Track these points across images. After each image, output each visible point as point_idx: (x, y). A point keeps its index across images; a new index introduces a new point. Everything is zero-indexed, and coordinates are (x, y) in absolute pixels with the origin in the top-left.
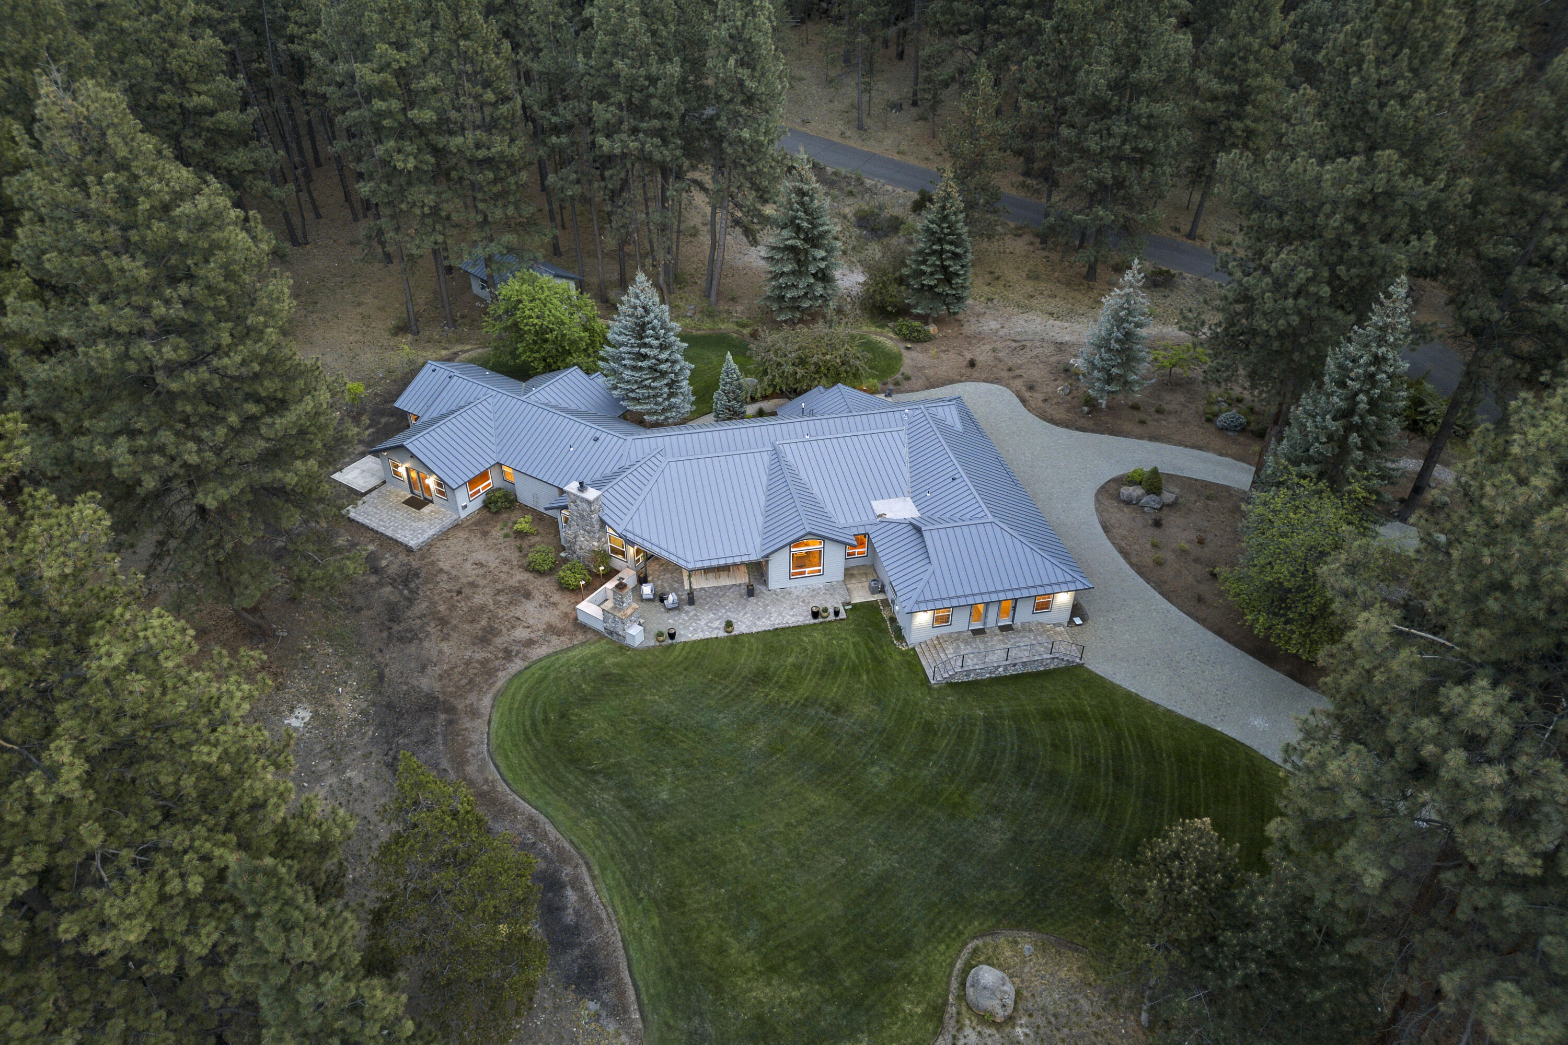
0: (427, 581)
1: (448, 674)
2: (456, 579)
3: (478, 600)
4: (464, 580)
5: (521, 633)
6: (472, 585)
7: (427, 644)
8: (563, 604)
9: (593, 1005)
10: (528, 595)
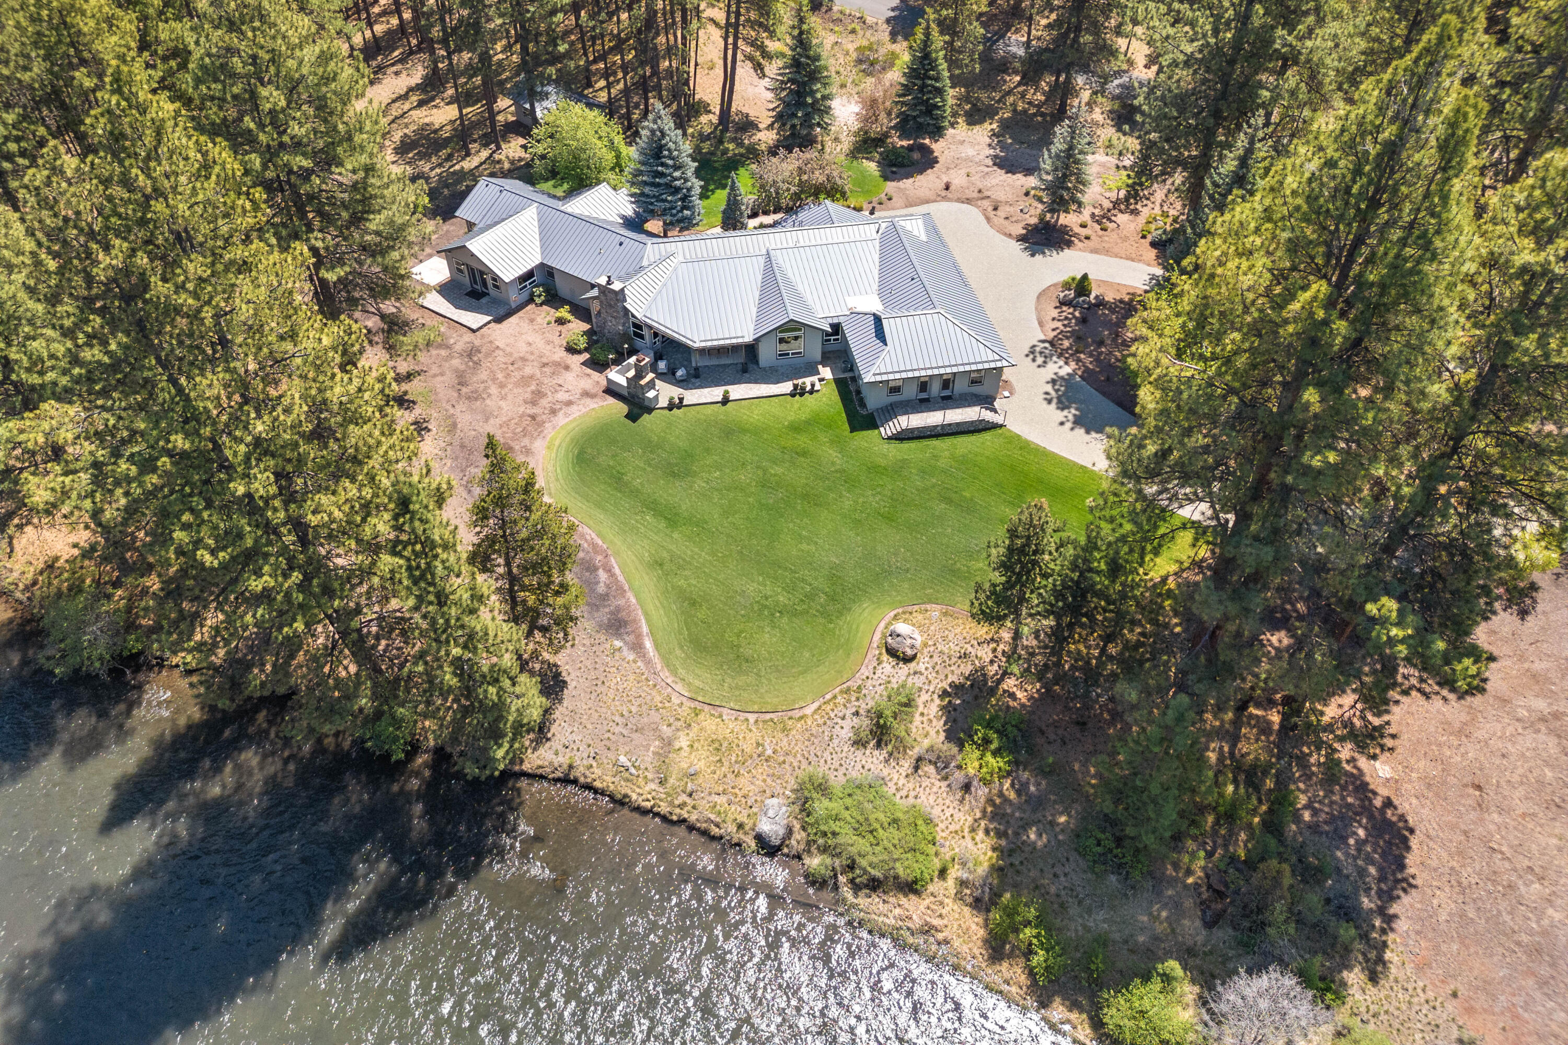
0: (488, 355)
1: (507, 424)
2: (511, 354)
3: (528, 371)
4: (516, 355)
5: (562, 396)
6: (523, 359)
7: (488, 402)
8: (595, 375)
9: (618, 644)
10: (567, 368)
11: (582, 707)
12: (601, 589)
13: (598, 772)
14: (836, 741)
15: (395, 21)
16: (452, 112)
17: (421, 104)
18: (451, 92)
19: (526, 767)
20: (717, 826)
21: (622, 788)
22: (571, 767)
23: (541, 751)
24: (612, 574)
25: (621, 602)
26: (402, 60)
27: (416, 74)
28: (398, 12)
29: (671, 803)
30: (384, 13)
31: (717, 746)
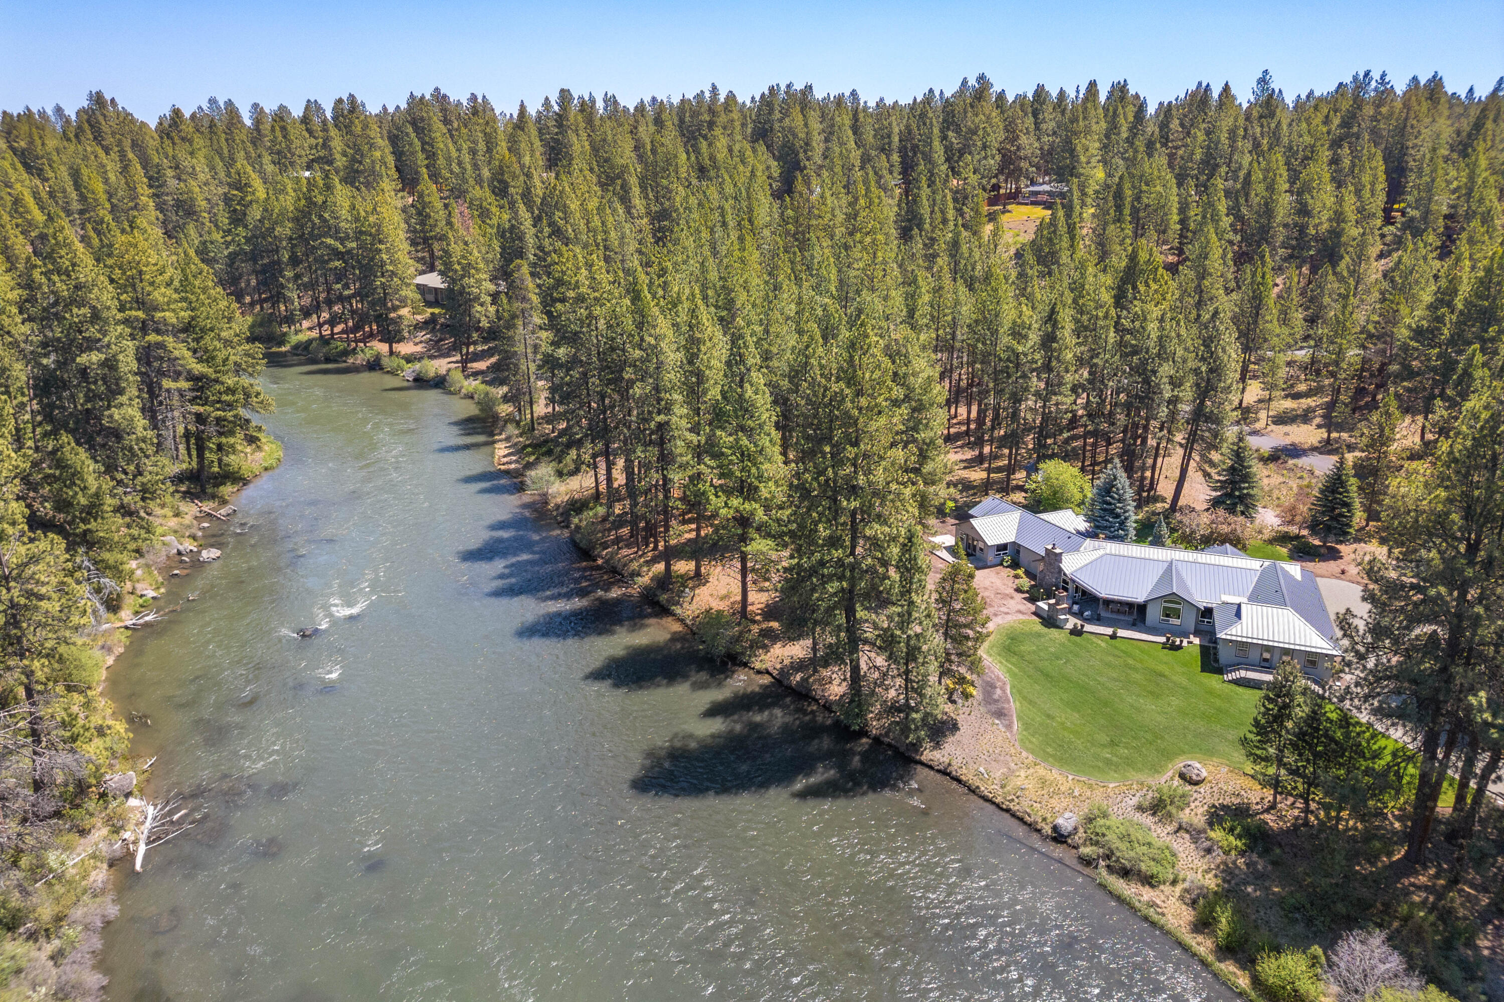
5: (1004, 609)
8: (1029, 605)
9: (997, 722)
10: (1012, 598)
11: (965, 741)
12: (996, 697)
13: (964, 771)
14: (1124, 804)
15: (964, 428)
16: (984, 475)
17: (965, 468)
18: (986, 465)
19: (923, 758)
20: (1029, 815)
21: (975, 782)
22: (949, 765)
23: (935, 753)
24: (1004, 691)
25: (1006, 706)
26: (962, 447)
27: (969, 454)
28: (968, 424)
29: (1005, 798)
30: (959, 423)
31: (1043, 782)
